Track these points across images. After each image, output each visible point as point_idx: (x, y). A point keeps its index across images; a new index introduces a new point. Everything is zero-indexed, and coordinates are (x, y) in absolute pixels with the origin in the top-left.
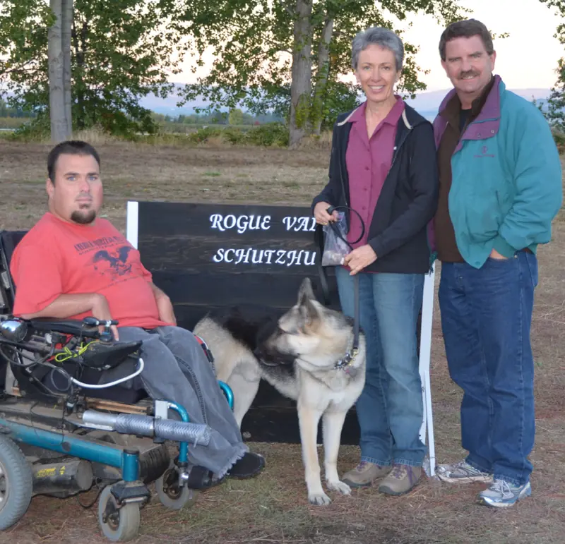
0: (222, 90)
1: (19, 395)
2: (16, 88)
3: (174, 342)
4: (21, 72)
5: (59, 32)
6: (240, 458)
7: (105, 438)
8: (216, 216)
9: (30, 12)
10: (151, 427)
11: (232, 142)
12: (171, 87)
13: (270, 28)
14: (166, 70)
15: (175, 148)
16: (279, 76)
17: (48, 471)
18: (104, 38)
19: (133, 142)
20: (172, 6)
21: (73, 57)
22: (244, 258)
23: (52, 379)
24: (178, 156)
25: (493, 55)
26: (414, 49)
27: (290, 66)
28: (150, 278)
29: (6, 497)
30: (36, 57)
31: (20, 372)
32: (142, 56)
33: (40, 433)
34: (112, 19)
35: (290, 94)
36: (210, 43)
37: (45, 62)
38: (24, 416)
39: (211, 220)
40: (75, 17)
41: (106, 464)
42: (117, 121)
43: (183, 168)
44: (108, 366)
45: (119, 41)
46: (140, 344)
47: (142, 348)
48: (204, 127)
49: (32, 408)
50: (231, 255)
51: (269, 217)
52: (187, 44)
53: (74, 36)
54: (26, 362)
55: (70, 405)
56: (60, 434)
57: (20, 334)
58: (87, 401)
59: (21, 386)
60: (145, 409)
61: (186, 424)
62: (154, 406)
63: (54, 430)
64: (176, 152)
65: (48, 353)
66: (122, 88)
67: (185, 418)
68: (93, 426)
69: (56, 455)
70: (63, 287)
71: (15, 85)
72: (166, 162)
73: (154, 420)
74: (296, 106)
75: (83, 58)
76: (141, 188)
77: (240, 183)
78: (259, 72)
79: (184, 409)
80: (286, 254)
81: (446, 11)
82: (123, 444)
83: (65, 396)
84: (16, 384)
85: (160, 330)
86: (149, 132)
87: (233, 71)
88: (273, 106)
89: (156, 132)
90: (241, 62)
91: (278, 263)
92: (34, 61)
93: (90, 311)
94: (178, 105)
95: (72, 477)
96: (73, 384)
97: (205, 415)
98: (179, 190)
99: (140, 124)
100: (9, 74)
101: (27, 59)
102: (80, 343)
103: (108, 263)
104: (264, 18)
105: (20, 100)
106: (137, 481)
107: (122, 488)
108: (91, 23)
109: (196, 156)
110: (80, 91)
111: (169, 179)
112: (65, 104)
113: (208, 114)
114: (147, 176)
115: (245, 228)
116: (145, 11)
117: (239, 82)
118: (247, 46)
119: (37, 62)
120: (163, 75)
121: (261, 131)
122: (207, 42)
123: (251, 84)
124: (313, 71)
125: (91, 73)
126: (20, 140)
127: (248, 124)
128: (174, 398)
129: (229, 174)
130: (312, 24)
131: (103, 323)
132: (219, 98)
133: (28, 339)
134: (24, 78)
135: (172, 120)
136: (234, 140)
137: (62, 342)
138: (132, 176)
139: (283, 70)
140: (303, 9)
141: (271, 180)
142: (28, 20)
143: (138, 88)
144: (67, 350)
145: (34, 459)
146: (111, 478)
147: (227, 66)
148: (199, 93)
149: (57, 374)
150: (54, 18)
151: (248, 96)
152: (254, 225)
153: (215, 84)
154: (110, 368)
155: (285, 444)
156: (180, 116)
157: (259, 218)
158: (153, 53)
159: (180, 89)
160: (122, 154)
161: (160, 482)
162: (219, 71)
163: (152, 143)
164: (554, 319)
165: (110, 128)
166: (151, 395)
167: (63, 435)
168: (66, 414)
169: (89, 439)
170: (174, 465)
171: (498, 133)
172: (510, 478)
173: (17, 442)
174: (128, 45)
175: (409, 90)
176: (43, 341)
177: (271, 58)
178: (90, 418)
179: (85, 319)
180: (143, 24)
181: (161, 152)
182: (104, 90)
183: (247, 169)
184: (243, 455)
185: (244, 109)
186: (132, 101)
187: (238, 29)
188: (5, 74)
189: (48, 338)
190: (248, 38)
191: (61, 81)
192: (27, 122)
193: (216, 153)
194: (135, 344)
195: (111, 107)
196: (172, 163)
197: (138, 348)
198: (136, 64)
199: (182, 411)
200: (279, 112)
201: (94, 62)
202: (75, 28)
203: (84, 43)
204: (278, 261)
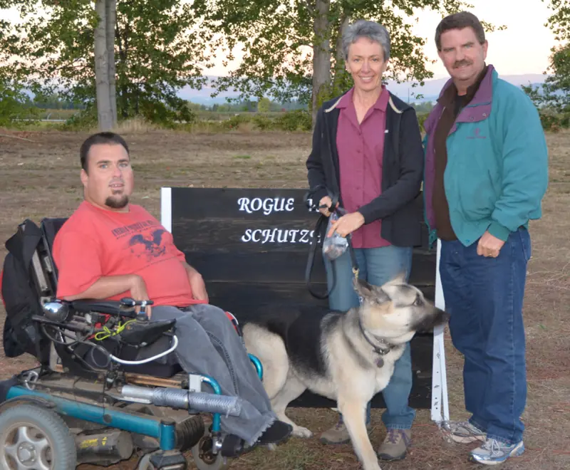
0: (250, 82)
1: (62, 371)
2: (66, 83)
3: (206, 319)
4: (70, 69)
5: (103, 32)
6: (270, 426)
7: (143, 410)
8: (244, 199)
9: (77, 15)
10: (186, 400)
11: (260, 128)
12: (204, 80)
13: (292, 24)
14: (200, 65)
15: (209, 134)
16: (302, 68)
17: (91, 442)
18: (145, 37)
19: (172, 130)
20: (205, 7)
21: (116, 55)
22: (270, 238)
23: (92, 357)
24: (213, 141)
25: (485, 45)
26: (422, 41)
27: (311, 59)
28: (183, 257)
29: (52, 467)
30: (84, 55)
31: (62, 350)
32: (178, 52)
33: (82, 407)
34: (151, 20)
35: (311, 84)
36: (239, 40)
37: (92, 59)
38: (67, 391)
39: (239, 203)
40: (118, 19)
41: (145, 435)
42: (158, 111)
43: (217, 151)
44: (144, 344)
45: (157, 40)
46: (174, 322)
47: (176, 326)
48: (236, 115)
49: (75, 383)
50: (258, 235)
51: (293, 200)
52: (219, 41)
53: (117, 35)
54: (69, 341)
55: (109, 380)
56: (101, 407)
57: (62, 315)
58: (126, 376)
59: (64, 363)
60: (180, 382)
61: (220, 396)
62: (189, 379)
63: (96, 404)
64: (211, 138)
65: (88, 332)
66: (161, 82)
67: (218, 391)
68: (132, 399)
69: (98, 427)
70: (103, 270)
71: (65, 81)
72: (202, 147)
73: (188, 393)
74: (317, 95)
75: (126, 54)
76: (179, 171)
77: (267, 165)
78: (284, 65)
79: (216, 381)
80: (309, 233)
81: (450, 7)
82: (160, 415)
83: (105, 372)
84: (60, 361)
85: (193, 308)
86: (186, 120)
87: (260, 64)
88: (297, 95)
89: (193, 120)
90: (267, 56)
91: (302, 242)
92: (82, 59)
93: (128, 291)
94: (212, 96)
95: (113, 447)
96: (113, 360)
97: (237, 386)
98: (214, 172)
99: (178, 113)
100: (60, 71)
101: (75, 57)
102: (118, 322)
103: (143, 246)
104: (287, 16)
105: (70, 94)
106: (175, 450)
107: (160, 456)
108: (132, 23)
109: (228, 141)
110: (123, 85)
111: (204, 162)
112: (110, 96)
113: (239, 103)
114: (186, 160)
115: (270, 210)
116: (181, 12)
117: (265, 75)
118: (273, 42)
119: (85, 60)
120: (197, 70)
121: (287, 117)
122: (237, 39)
123: (277, 75)
124: (331, 63)
125: (133, 68)
126: (71, 131)
127: (275, 111)
128: (207, 372)
129: (259, 157)
130: (330, 21)
131: (139, 303)
132: (248, 88)
133: (70, 318)
134: (74, 74)
135: (207, 109)
136: (262, 126)
137: (101, 321)
138: (171, 160)
139: (306, 62)
140: (323, 6)
141: (296, 161)
142: (76, 22)
143: (176, 81)
144: (106, 329)
145: (78, 430)
146: (151, 446)
147: (255, 59)
148: (230, 84)
149: (97, 351)
150: (99, 20)
151: (274, 86)
152: (279, 207)
153: (245, 77)
154: (146, 346)
155: (311, 408)
156: (215, 105)
157: (283, 200)
158: (188, 50)
159: (213, 81)
160: (162, 141)
161: (196, 449)
162: (247, 64)
163: (189, 130)
164: (556, 285)
165: (151, 117)
166: (185, 369)
167: (104, 408)
168: (106, 388)
169: (128, 411)
170: (209, 433)
171: (489, 116)
172: (501, 438)
173: (62, 416)
174: (166, 43)
175: (418, 78)
176: (83, 321)
177: (294, 51)
178: (129, 392)
179: (122, 300)
180: (179, 24)
181: (197, 138)
182: (145, 84)
183: (273, 152)
184: (272, 423)
185: (271, 98)
186: (171, 93)
187: (264, 26)
188: (56, 71)
189: (88, 318)
190: (273, 34)
191: (106, 76)
192: (76, 113)
193: (246, 138)
194: (170, 322)
195: (152, 98)
196: (207, 147)
197: (172, 326)
198: (174, 59)
199: (214, 384)
200: (302, 99)
201: (135, 59)
202: (118, 28)
203: (126, 41)
204: (301, 240)
